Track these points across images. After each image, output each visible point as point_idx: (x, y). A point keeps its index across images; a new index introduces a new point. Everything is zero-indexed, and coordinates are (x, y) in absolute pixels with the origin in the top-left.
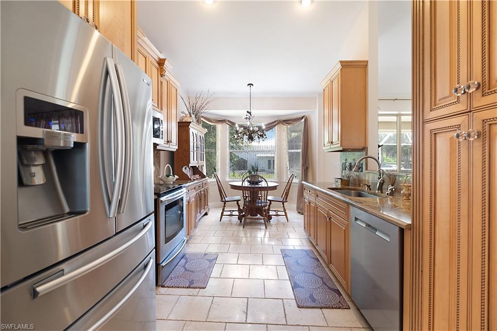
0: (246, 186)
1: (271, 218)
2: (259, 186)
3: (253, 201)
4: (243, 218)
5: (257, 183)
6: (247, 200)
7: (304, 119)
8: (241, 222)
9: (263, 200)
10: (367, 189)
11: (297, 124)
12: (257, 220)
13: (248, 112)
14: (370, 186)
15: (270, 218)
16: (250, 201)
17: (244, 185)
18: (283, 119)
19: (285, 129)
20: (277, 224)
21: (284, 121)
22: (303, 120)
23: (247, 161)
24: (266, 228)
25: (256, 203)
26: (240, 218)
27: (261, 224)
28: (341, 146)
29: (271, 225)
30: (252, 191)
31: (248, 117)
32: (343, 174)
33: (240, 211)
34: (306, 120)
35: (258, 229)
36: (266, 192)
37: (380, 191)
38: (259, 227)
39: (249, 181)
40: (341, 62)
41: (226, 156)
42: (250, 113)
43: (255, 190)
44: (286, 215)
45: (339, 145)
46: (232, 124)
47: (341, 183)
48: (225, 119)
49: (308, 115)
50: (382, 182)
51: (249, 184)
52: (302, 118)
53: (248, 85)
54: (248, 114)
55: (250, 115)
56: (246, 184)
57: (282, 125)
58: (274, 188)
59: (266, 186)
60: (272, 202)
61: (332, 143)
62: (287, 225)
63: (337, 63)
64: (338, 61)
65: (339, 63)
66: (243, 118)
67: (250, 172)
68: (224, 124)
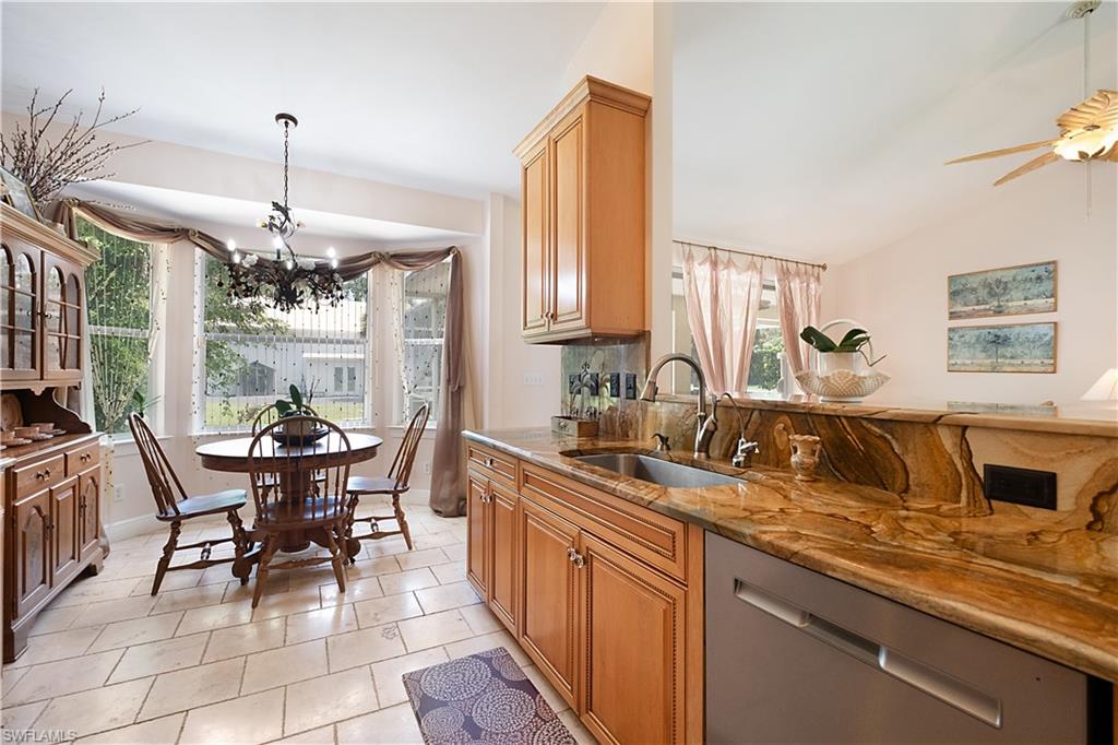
0: (268, 453)
1: (357, 549)
2: (318, 452)
3: (296, 503)
4: (255, 567)
5: (310, 441)
6: (271, 500)
7: (452, 255)
8: (244, 581)
9: (332, 497)
10: (662, 449)
11: (431, 266)
12: (307, 567)
13: (276, 206)
14: (667, 439)
15: (352, 547)
16: (282, 505)
17: (256, 454)
18: (393, 250)
19: (397, 279)
20: (376, 566)
21: (394, 256)
22: (449, 259)
23: (272, 371)
24: (342, 589)
25: (306, 510)
26: (240, 568)
27: (322, 575)
28: (589, 326)
29: (357, 575)
30: (290, 469)
31: (277, 223)
32: (577, 406)
33: (242, 539)
34: (457, 261)
35: (312, 600)
36: (342, 468)
37: (703, 454)
38: (316, 592)
39: (276, 437)
40: (590, 80)
41: (194, 353)
42: (285, 211)
43: (303, 465)
44: (404, 529)
45: (582, 323)
46: (216, 248)
47: (579, 430)
48: (187, 226)
49: (462, 247)
50: (712, 427)
51: (277, 444)
52: (447, 252)
53: (279, 117)
54: (277, 214)
55: (283, 218)
56: (268, 447)
57: (387, 267)
58: (369, 453)
59: (344, 448)
60: (360, 497)
61: (554, 317)
62: (406, 562)
63: (578, 87)
64: (583, 76)
65: (586, 83)
66: (259, 225)
67: (281, 405)
68: (183, 245)
